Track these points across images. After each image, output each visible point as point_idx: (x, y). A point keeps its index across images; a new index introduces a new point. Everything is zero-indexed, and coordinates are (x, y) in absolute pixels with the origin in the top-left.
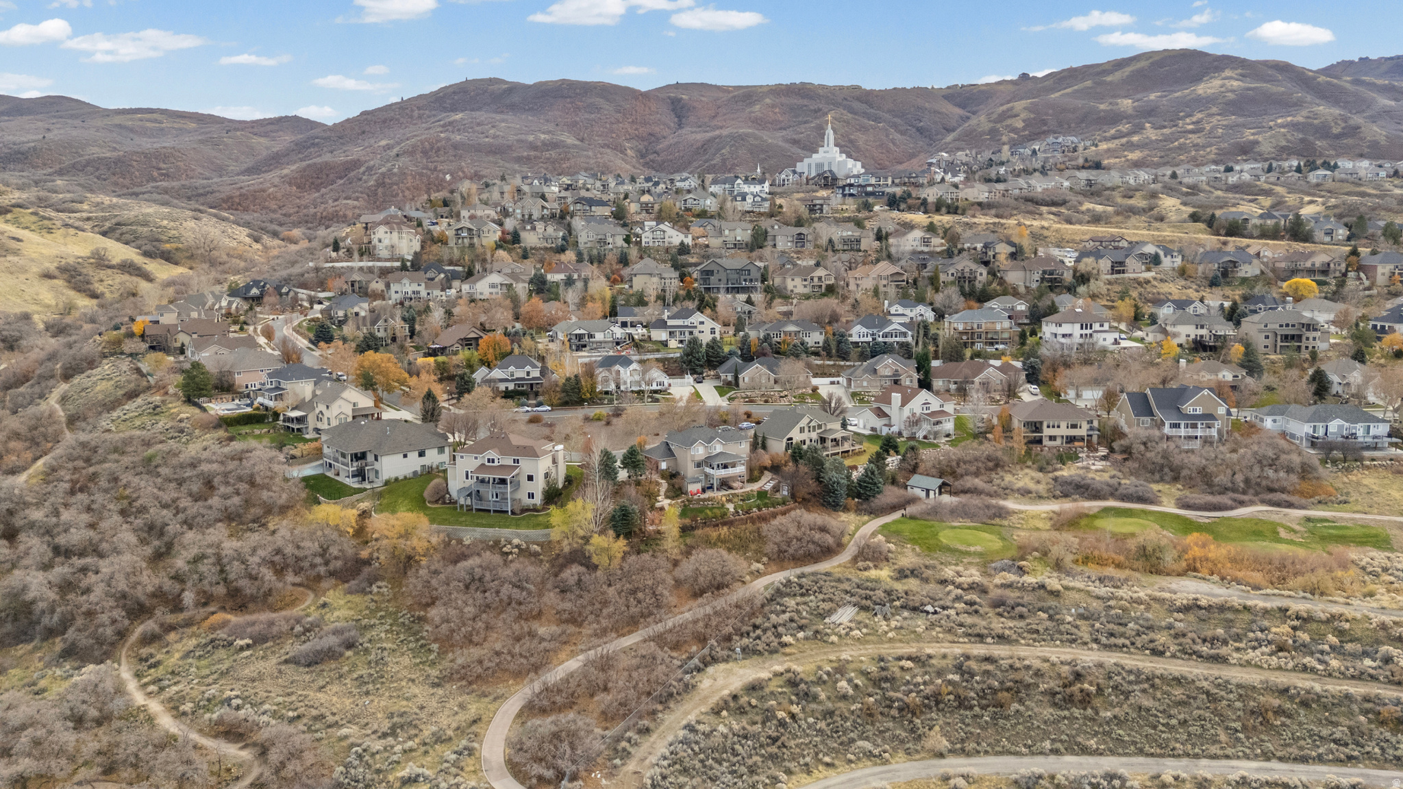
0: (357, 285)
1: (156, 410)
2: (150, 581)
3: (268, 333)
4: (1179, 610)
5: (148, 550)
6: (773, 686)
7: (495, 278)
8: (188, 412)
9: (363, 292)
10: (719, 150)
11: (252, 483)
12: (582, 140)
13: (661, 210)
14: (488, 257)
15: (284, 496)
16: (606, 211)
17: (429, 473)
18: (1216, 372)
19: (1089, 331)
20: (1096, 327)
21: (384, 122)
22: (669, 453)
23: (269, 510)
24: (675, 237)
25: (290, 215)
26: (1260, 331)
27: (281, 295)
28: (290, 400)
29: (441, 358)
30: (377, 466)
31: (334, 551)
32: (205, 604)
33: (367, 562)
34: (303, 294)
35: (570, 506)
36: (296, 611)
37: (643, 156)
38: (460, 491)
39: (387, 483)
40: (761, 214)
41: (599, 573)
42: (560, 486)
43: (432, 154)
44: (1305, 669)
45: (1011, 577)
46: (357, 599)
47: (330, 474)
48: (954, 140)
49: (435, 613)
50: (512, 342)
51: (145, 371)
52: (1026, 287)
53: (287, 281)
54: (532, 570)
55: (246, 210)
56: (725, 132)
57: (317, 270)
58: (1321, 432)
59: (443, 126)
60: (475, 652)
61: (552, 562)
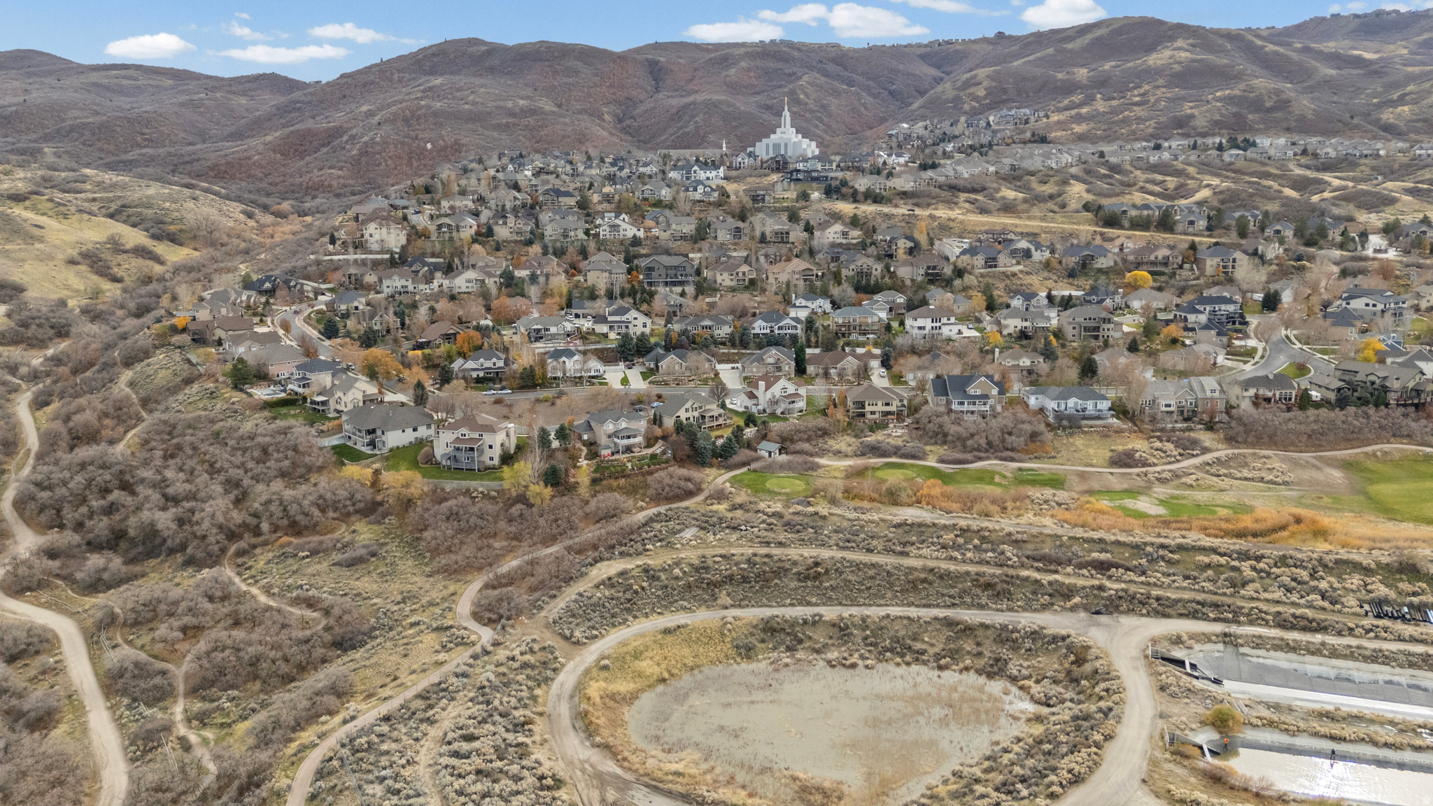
0: (353, 278)
1: (212, 395)
2: (237, 517)
3: (286, 326)
4: (895, 526)
5: (232, 496)
6: (634, 573)
7: (471, 274)
8: (237, 397)
9: (358, 285)
10: (693, 117)
11: (295, 450)
12: (559, 106)
13: (620, 201)
14: (466, 249)
15: (321, 460)
16: (572, 201)
17: (420, 443)
18: (1018, 358)
19: (938, 324)
20: (944, 320)
21: (365, 85)
22: (589, 427)
23: (310, 469)
24: (628, 230)
25: (276, 184)
26: (1069, 323)
27: (289, 288)
28: (314, 388)
29: (427, 351)
30: (384, 438)
31: (358, 496)
32: (275, 532)
33: (381, 504)
34: (309, 286)
35: (516, 466)
36: (337, 535)
37: (620, 121)
38: (442, 456)
39: (391, 450)
40: (710, 203)
41: (534, 509)
42: (512, 452)
43: (414, 122)
44: (951, 558)
45: (800, 508)
46: (375, 527)
47: (350, 444)
48: (920, 108)
49: (427, 535)
50: (483, 336)
51: (194, 361)
52: (913, 280)
53: (292, 272)
54: (490, 507)
55: (233, 177)
56: (700, 97)
57: (318, 263)
58: (1063, 407)
59: (424, 91)
60: (453, 557)
61: (504, 503)
